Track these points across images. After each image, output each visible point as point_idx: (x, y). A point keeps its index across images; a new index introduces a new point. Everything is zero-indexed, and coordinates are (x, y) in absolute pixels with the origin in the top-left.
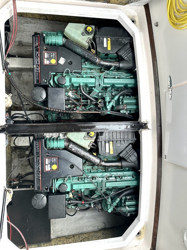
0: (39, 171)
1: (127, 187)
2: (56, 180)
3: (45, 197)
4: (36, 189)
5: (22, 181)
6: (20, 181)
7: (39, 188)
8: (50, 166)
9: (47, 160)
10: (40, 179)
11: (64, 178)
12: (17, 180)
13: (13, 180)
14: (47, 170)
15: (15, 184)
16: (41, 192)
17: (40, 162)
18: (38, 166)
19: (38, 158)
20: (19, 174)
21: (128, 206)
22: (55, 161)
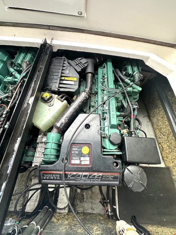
0: (90, 176)
1: (113, 72)
2: (105, 150)
3: (129, 167)
4: (117, 183)
5: (107, 200)
6: (108, 202)
7: (115, 178)
8: (84, 156)
9: (73, 162)
10: (101, 174)
11: (101, 137)
12: (107, 206)
13: (107, 212)
14: (88, 163)
15: (111, 209)
16: (121, 174)
17: (75, 173)
18: (82, 178)
19: (69, 176)
20: (100, 202)
21: (133, 72)
22: (77, 149)
